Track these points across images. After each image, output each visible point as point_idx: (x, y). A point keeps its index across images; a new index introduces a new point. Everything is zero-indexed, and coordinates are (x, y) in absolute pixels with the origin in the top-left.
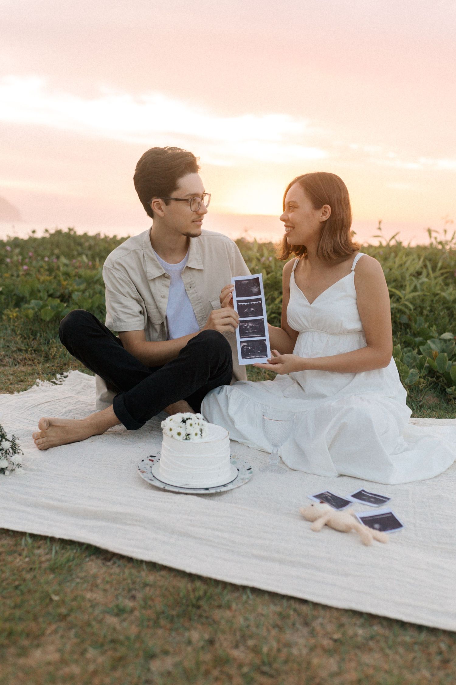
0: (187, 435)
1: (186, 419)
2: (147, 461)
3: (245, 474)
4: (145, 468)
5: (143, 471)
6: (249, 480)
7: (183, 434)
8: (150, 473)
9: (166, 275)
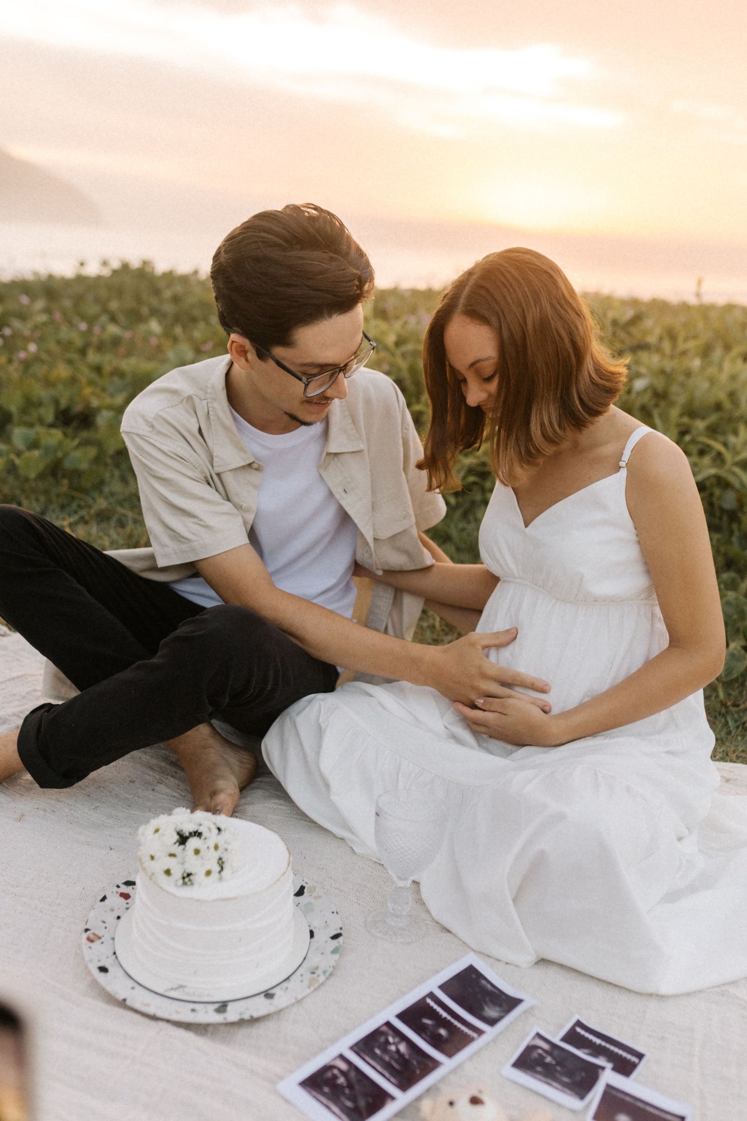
0: (185, 875)
1: (187, 834)
2: (115, 901)
3: (322, 954)
4: (104, 922)
5: (94, 934)
6: (327, 978)
7: (177, 873)
8: (111, 941)
9: (255, 466)
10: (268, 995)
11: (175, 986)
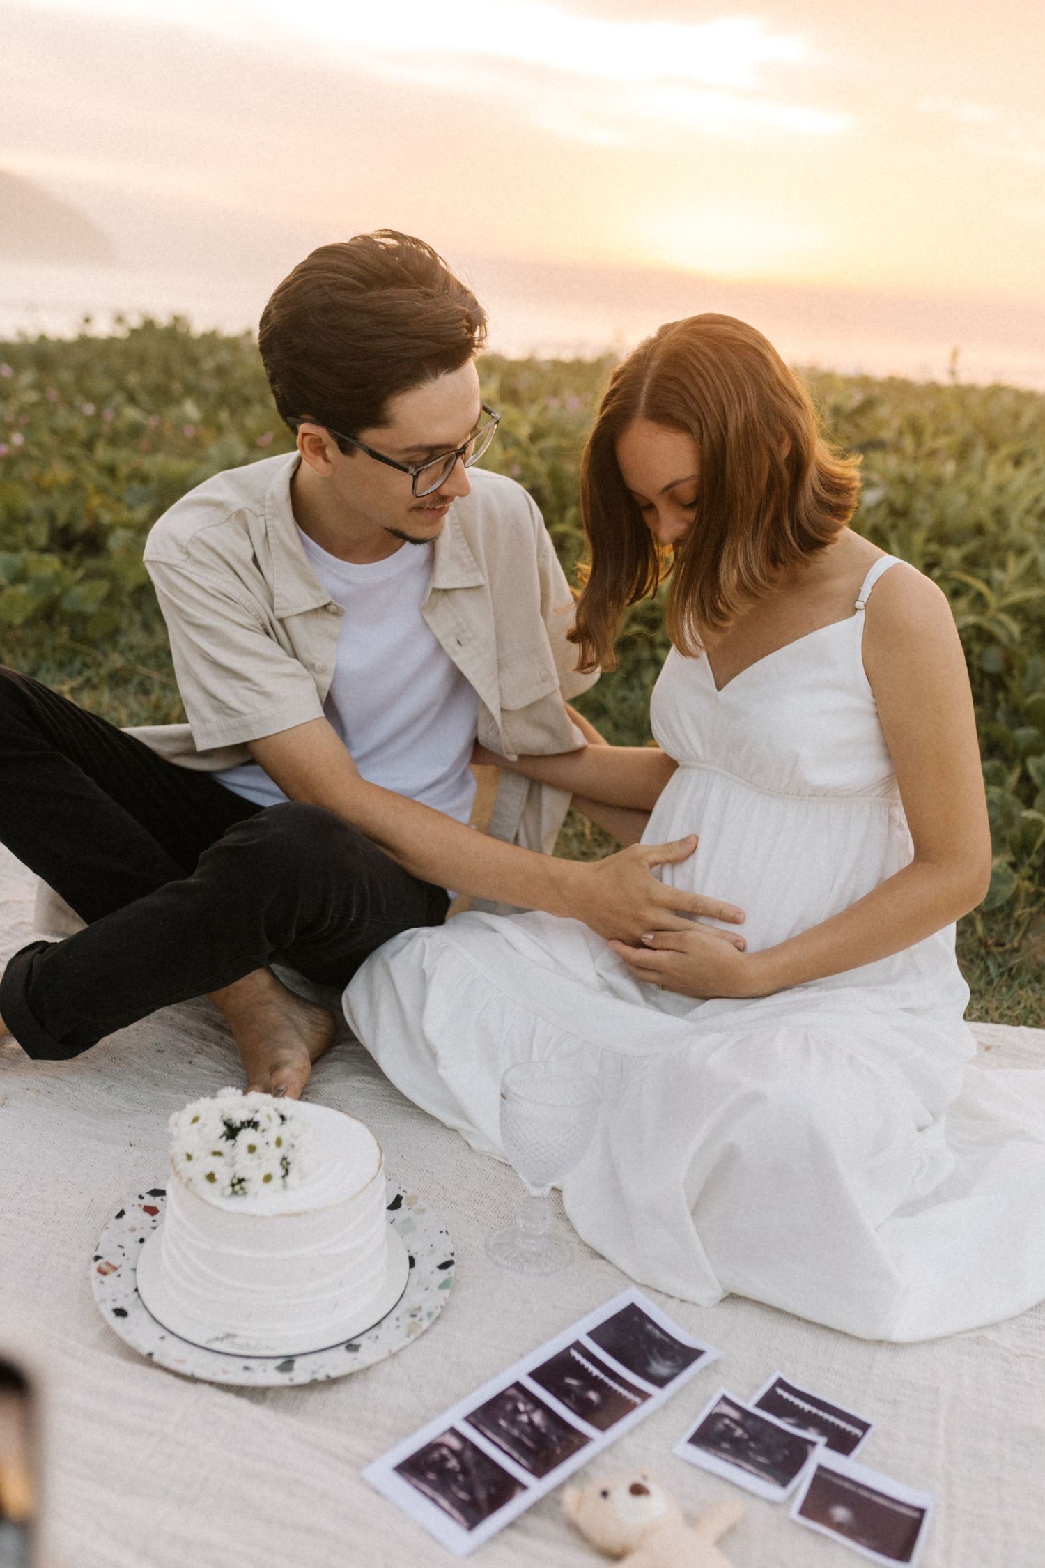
0: (235, 1181)
1: (238, 1124)
2: (135, 1215)
3: (427, 1289)
4: (121, 1247)
5: (108, 1264)
6: (433, 1324)
7: (224, 1178)
8: (131, 1273)
9: (332, 608)
10: (351, 1346)
11: (221, 1335)
